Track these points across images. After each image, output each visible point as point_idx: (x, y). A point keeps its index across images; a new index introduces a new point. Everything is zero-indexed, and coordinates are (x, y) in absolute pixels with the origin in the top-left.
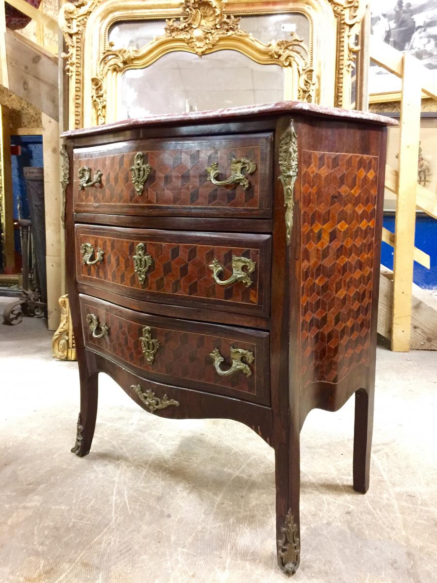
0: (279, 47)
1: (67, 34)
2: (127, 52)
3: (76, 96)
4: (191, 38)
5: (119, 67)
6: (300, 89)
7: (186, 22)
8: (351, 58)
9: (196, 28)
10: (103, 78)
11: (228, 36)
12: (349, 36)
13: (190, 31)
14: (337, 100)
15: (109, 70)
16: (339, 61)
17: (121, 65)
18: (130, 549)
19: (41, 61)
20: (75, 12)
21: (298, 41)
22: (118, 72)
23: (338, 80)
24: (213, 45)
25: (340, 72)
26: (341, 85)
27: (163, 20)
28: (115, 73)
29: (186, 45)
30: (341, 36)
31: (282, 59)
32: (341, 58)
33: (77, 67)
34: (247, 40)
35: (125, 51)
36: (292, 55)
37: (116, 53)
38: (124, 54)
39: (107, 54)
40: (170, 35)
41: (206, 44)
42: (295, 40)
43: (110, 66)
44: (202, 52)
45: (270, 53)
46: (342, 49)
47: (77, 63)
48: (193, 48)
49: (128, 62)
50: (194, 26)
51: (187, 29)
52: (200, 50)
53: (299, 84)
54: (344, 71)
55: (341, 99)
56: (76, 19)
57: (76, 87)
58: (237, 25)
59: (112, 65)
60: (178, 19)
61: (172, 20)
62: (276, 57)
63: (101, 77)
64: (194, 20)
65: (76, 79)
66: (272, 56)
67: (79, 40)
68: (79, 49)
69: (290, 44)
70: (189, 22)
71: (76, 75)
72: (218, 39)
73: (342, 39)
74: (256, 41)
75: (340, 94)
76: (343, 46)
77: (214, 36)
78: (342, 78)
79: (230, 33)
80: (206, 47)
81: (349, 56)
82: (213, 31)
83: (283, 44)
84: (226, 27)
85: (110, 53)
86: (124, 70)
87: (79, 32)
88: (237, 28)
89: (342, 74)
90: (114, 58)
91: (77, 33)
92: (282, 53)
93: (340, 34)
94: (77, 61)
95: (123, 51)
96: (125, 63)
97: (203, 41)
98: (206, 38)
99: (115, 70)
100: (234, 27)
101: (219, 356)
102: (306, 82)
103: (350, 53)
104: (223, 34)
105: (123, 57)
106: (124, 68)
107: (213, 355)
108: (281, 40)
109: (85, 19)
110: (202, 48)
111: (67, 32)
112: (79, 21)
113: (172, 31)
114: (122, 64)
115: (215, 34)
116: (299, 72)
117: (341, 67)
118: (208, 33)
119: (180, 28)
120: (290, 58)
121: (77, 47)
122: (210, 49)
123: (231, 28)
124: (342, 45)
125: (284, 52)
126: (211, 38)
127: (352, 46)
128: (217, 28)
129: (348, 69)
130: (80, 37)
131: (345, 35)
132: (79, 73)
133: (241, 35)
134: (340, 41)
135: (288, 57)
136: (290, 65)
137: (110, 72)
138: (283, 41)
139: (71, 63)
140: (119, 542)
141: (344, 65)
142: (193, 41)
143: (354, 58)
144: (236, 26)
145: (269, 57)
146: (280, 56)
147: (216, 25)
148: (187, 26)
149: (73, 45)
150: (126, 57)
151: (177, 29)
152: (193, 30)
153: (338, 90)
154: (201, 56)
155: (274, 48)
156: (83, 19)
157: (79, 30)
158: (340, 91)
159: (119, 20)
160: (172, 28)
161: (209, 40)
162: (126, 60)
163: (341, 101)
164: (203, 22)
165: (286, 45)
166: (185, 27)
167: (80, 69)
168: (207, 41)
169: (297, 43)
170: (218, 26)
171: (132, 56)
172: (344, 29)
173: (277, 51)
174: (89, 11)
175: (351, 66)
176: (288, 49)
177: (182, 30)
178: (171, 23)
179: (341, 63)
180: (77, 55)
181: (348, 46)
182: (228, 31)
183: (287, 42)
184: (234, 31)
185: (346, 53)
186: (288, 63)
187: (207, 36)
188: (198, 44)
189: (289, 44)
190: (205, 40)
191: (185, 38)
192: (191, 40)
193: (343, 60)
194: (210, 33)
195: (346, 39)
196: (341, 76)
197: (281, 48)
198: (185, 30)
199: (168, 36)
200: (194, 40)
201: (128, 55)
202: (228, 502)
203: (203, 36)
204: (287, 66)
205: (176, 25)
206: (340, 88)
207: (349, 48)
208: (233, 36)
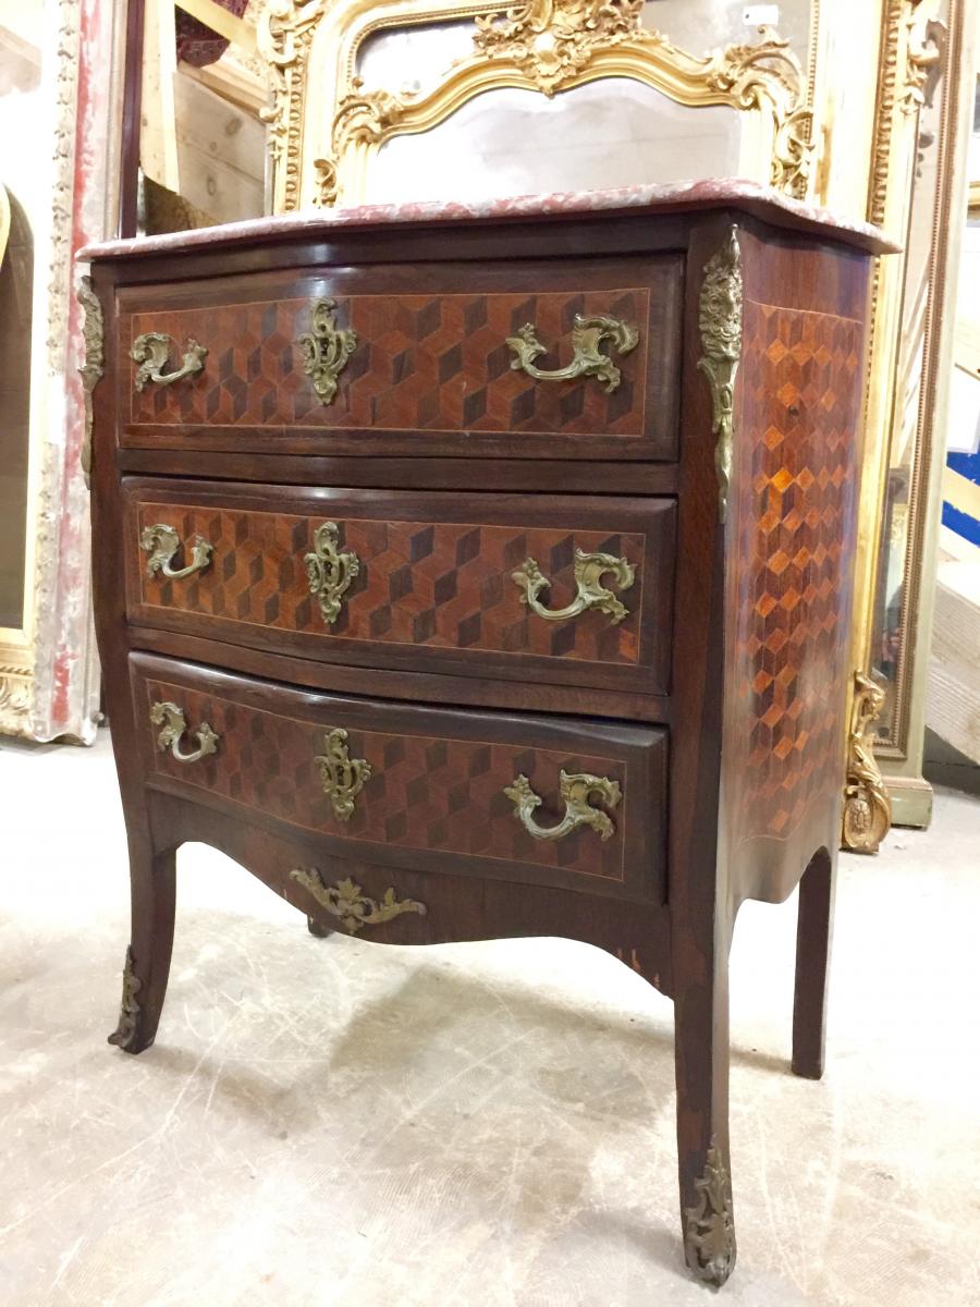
0: (731, 63)
1: (274, 66)
2: (388, 99)
3: (288, 201)
4: (530, 56)
5: (372, 132)
6: (775, 161)
7: (521, 19)
8: (914, 79)
9: (540, 33)
10: (338, 158)
11: (613, 46)
12: (909, 27)
13: (527, 41)
14: (876, 184)
15: (350, 139)
16: (883, 90)
17: (377, 128)
19: (241, 130)
20: (292, 17)
21: (775, 45)
22: (369, 144)
23: (880, 135)
24: (579, 69)
25: (886, 116)
26: (884, 147)
27: (469, 21)
28: (365, 145)
29: (519, 72)
30: (892, 26)
31: (737, 90)
32: (889, 81)
33: (291, 137)
34: (656, 52)
35: (385, 97)
36: (760, 80)
37: (366, 102)
38: (382, 103)
39: (347, 104)
40: (483, 52)
41: (563, 67)
42: (768, 44)
43: (353, 131)
44: (554, 87)
45: (709, 80)
46: (891, 59)
47: (291, 129)
48: (534, 78)
49: (391, 120)
50: (535, 28)
51: (522, 36)
52: (548, 83)
53: (774, 149)
54: (895, 114)
55: (884, 182)
56: (293, 31)
57: (288, 183)
58: (635, 17)
59: (357, 129)
60: (502, 16)
61: (488, 19)
62: (724, 87)
63: (334, 157)
64: (537, 15)
65: (289, 165)
66: (712, 86)
67: (298, 79)
68: (296, 97)
69: (757, 53)
70: (525, 20)
71: (290, 155)
72: (589, 54)
73: (892, 36)
74: (679, 52)
75: (883, 170)
76: (894, 53)
77: (580, 47)
78: (889, 130)
79: (620, 36)
80: (562, 74)
81: (908, 76)
82: (578, 37)
83: (740, 55)
84: (608, 24)
85: (353, 102)
86: (384, 139)
87: (299, 60)
88: (635, 27)
89: (889, 120)
90: (363, 113)
91: (294, 63)
92: (736, 79)
93: (889, 23)
94: (292, 124)
95: (380, 96)
96: (384, 122)
97: (555, 60)
98: (562, 54)
99: (363, 138)
100: (626, 22)
101: (529, 794)
102: (794, 143)
103: (912, 68)
104: (602, 40)
105: (381, 110)
106: (383, 134)
107: (513, 790)
108: (735, 46)
109: (311, 31)
110: (552, 76)
111: (274, 62)
112: (300, 36)
113: (490, 42)
114: (379, 125)
115: (583, 43)
116: (776, 120)
117: (888, 103)
118: (567, 41)
119: (507, 35)
120: (754, 87)
121: (294, 93)
122: (571, 78)
123: (620, 27)
124: (891, 49)
125: (742, 74)
126: (573, 53)
127: (917, 50)
128: (588, 29)
129: (905, 107)
130: (300, 70)
131: (901, 24)
132: (295, 151)
133: (641, 42)
134: (889, 40)
135: (750, 85)
136: (755, 104)
137: (352, 144)
138: (739, 49)
139: (279, 129)
141: (896, 98)
142: (533, 64)
143: (921, 81)
144: (632, 21)
145: (708, 89)
146: (731, 84)
147: (585, 21)
148: (520, 28)
149: (284, 89)
150: (386, 109)
151: (500, 39)
152: (534, 36)
153: (878, 161)
154: (551, 96)
155: (719, 66)
156: (307, 31)
157: (299, 56)
158: (882, 161)
159: (380, 26)
160: (488, 36)
161: (569, 58)
162: (388, 116)
163: (884, 188)
164: (559, 17)
165: (746, 58)
166: (517, 33)
167: (297, 143)
168: (565, 61)
169: (773, 50)
170: (590, 24)
171: (398, 105)
172: (899, 8)
173: (725, 73)
174: (320, 11)
175: (912, 100)
176: (753, 66)
177: (510, 38)
178: (486, 24)
179: (887, 94)
180: (293, 111)
181: (908, 52)
182: (612, 33)
183: (748, 49)
184: (627, 31)
185: (901, 69)
186: (750, 101)
187: (565, 49)
188: (545, 68)
189: (753, 55)
190: (559, 59)
191: (515, 57)
192: (530, 61)
193: (893, 85)
194: (573, 40)
195: (902, 35)
196: (886, 126)
197: (733, 67)
198: (517, 39)
199: (481, 55)
200: (535, 60)
201: (390, 105)
203: (555, 50)
204: (748, 108)
205: (498, 27)
206: (882, 156)
207: (909, 57)
208: (624, 44)
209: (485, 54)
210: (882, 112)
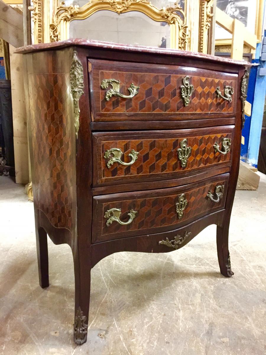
0: (168, 12)
3: (39, 35)
4: (114, 2)
5: (68, 18)
6: (180, 38)
8: (208, 20)
10: (58, 24)
11: (137, 3)
12: (207, 8)
14: (200, 45)
15: (62, 19)
16: (201, 22)
17: (69, 17)
18: (124, 304)
21: (179, 8)
22: (67, 21)
23: (200, 33)
24: (127, 8)
25: (202, 29)
26: (202, 36)
28: (65, 22)
29: (110, 6)
30: (203, 7)
31: (170, 19)
32: (202, 20)
33: (39, 16)
34: (148, 5)
35: (72, 8)
36: (176, 17)
37: (66, 9)
38: (71, 10)
39: (60, 9)
41: (123, 6)
42: (177, 8)
43: (62, 17)
44: (121, 12)
45: (162, 15)
46: (203, 15)
47: (39, 14)
48: (115, 8)
49: (74, 15)
52: (119, 10)
53: (179, 35)
54: (204, 28)
55: (202, 45)
57: (39, 30)
59: (64, 17)
62: (166, 17)
63: (57, 24)
65: (39, 24)
66: (163, 17)
68: (40, 4)
69: (174, 10)
71: (39, 21)
72: (130, 4)
73: (203, 9)
74: (153, 7)
75: (202, 42)
76: (203, 13)
77: (128, 2)
78: (203, 32)
79: (138, 0)
80: (123, 9)
81: (207, 20)
83: (170, 10)
85: (62, 9)
86: (71, 20)
89: (203, 30)
90: (65, 12)
92: (169, 16)
93: (202, 6)
94: (39, 12)
95: (70, 8)
96: (72, 15)
97: (121, 4)
98: (123, 3)
99: (65, 20)
102: (184, 34)
103: (208, 18)
104: (134, 1)
105: (71, 12)
106: (71, 19)
108: (169, 7)
110: (121, 9)
114: (70, 16)
116: (179, 27)
117: (202, 26)
120: (174, 18)
121: (39, 3)
122: (125, 10)
124: (203, 12)
125: (171, 15)
126: (126, 3)
127: (209, 14)
129: (206, 27)
131: (205, 6)
132: (40, 20)
133: (144, 3)
134: (202, 10)
136: (174, 23)
137: (62, 21)
138: (170, 8)
139: (35, 13)
140: (117, 301)
141: (204, 24)
142: (115, 4)
143: (210, 21)
145: (161, 17)
146: (168, 17)
149: (36, 2)
150: (73, 12)
153: (200, 40)
154: (119, 14)
155: (165, 12)
158: (201, 40)
161: (125, 4)
162: (73, 14)
163: (202, 46)
165: (172, 11)
167: (41, 18)
169: (178, 10)
171: (76, 11)
172: (204, 3)
173: (166, 14)
175: (208, 26)
176: (173, 13)
179: (202, 23)
180: (39, 8)
183: (172, 9)
185: (205, 17)
186: (173, 22)
188: (118, 6)
190: (122, 4)
191: (110, 2)
192: (114, 4)
193: (203, 21)
195: (205, 9)
196: (202, 31)
200: (116, 4)
201: (74, 11)
202: (167, 276)
203: (121, 2)
204: (172, 24)
206: (201, 38)
207: (207, 15)
208: (140, 3)
210: (201, 28)
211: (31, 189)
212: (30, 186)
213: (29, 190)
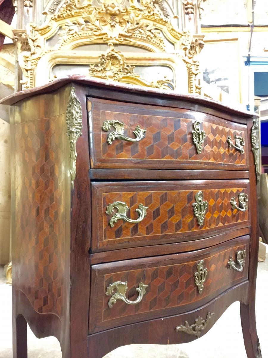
0: (158, 84)
1: (24, 69)
7: (102, 67)
9: (108, 71)
11: (128, 76)
12: (195, 80)
13: (104, 72)
20: (30, 57)
21: (169, 81)
24: (119, 81)
27: (88, 66)
30: (191, 79)
32: (192, 91)
34: (139, 79)
40: (92, 73)
41: (115, 80)
42: (167, 80)
45: (153, 87)
46: (191, 86)
47: (30, 87)
50: (106, 69)
51: (103, 71)
56: (30, 61)
58: (133, 70)
60: (97, 66)
61: (93, 66)
64: (107, 66)
67: (32, 74)
68: (32, 79)
69: (164, 82)
70: (104, 67)
72: (121, 77)
73: (191, 81)
74: (144, 80)
77: (119, 75)
79: (129, 74)
81: (196, 91)
82: (119, 73)
83: (160, 82)
84: (126, 71)
87: (32, 69)
88: (133, 72)
91: (31, 70)
93: (190, 79)
94: (31, 86)
98: (114, 77)
100: (131, 71)
104: (125, 75)
109: (36, 62)
112: (33, 63)
113: (93, 71)
115: (120, 75)
118: (115, 74)
119: (99, 70)
121: (31, 77)
123: (129, 72)
124: (191, 84)
125: (161, 86)
127: (197, 85)
128: (121, 72)
130: (32, 71)
133: (135, 76)
134: (190, 83)
138: (160, 80)
139: (27, 87)
142: (106, 78)
143: (199, 92)
144: (132, 71)
147: (120, 70)
148: (103, 69)
149: (28, 76)
151: (97, 71)
152: (106, 71)
155: (155, 84)
156: (35, 62)
157: (32, 68)
159: (59, 63)
160: (94, 70)
161: (116, 78)
164: (112, 67)
165: (162, 83)
166: (102, 70)
170: (121, 70)
172: (192, 76)
173: (157, 86)
174: (39, 57)
176: (163, 85)
177: (99, 71)
178: (93, 67)
180: (31, 82)
181: (195, 85)
182: (127, 73)
183: (162, 81)
184: (131, 73)
185: (194, 89)
187: (115, 75)
188: (110, 80)
189: (163, 82)
190: (114, 78)
191: (101, 76)
192: (105, 77)
194: (117, 74)
195: (193, 81)
197: (159, 84)
198: (102, 71)
205: (96, 68)
207: (195, 86)
208: (131, 76)
209: (93, 74)
211: (10, 269)
212: (10, 266)
213: (9, 271)
